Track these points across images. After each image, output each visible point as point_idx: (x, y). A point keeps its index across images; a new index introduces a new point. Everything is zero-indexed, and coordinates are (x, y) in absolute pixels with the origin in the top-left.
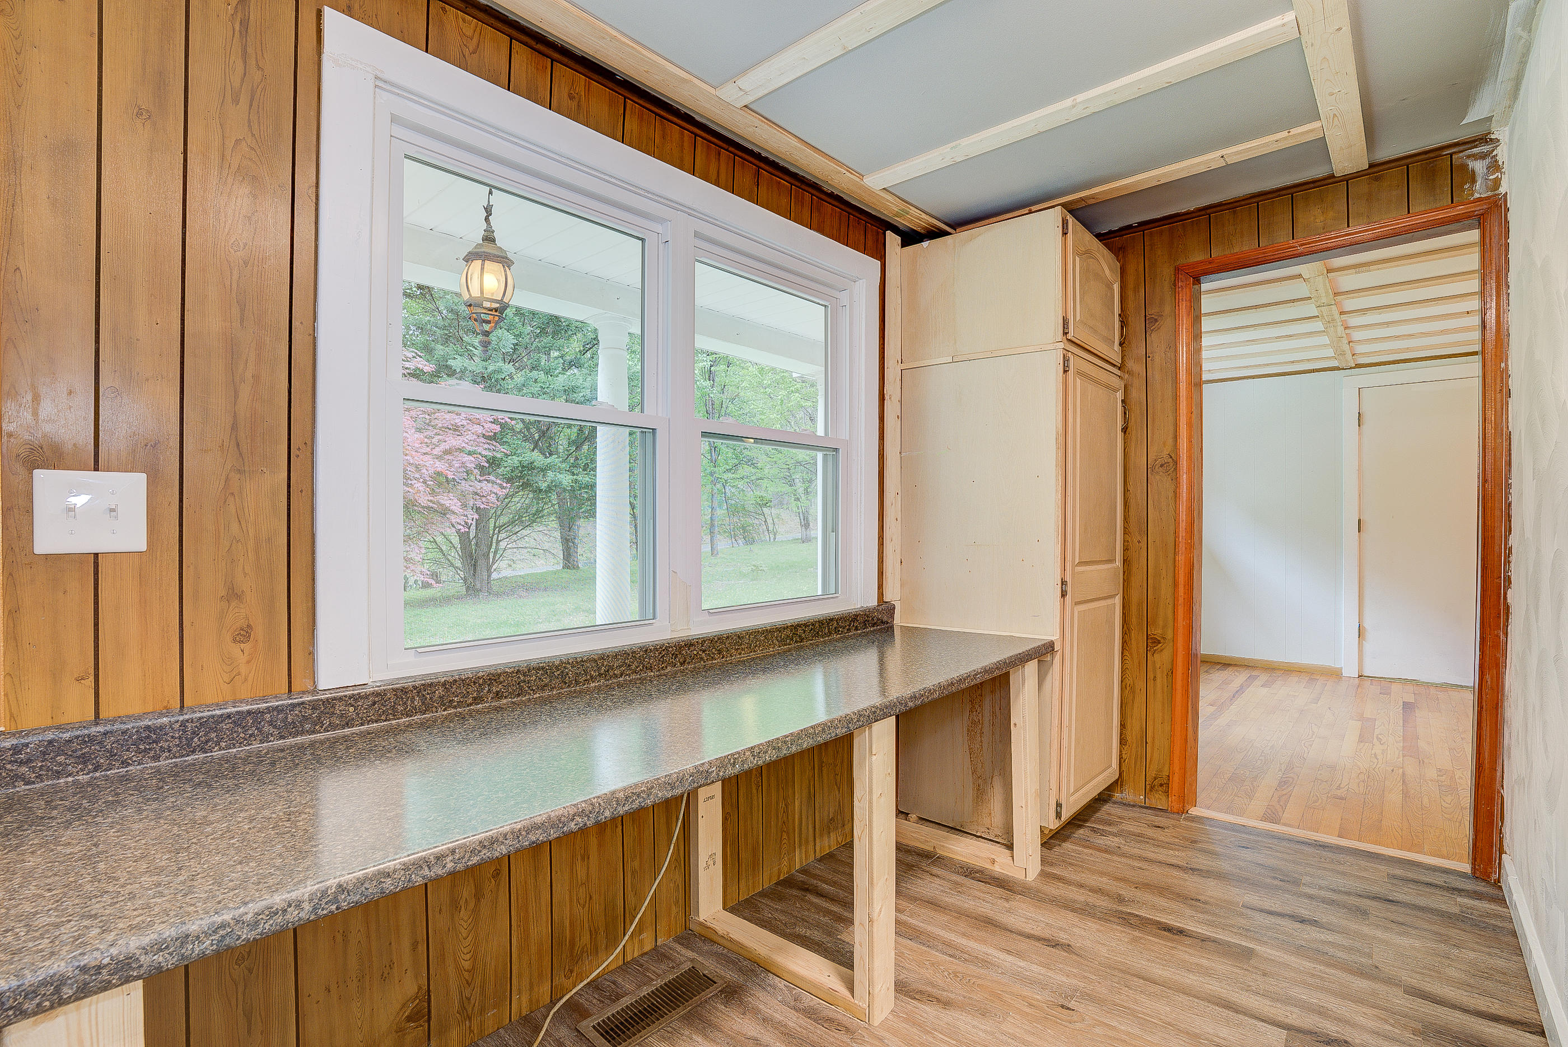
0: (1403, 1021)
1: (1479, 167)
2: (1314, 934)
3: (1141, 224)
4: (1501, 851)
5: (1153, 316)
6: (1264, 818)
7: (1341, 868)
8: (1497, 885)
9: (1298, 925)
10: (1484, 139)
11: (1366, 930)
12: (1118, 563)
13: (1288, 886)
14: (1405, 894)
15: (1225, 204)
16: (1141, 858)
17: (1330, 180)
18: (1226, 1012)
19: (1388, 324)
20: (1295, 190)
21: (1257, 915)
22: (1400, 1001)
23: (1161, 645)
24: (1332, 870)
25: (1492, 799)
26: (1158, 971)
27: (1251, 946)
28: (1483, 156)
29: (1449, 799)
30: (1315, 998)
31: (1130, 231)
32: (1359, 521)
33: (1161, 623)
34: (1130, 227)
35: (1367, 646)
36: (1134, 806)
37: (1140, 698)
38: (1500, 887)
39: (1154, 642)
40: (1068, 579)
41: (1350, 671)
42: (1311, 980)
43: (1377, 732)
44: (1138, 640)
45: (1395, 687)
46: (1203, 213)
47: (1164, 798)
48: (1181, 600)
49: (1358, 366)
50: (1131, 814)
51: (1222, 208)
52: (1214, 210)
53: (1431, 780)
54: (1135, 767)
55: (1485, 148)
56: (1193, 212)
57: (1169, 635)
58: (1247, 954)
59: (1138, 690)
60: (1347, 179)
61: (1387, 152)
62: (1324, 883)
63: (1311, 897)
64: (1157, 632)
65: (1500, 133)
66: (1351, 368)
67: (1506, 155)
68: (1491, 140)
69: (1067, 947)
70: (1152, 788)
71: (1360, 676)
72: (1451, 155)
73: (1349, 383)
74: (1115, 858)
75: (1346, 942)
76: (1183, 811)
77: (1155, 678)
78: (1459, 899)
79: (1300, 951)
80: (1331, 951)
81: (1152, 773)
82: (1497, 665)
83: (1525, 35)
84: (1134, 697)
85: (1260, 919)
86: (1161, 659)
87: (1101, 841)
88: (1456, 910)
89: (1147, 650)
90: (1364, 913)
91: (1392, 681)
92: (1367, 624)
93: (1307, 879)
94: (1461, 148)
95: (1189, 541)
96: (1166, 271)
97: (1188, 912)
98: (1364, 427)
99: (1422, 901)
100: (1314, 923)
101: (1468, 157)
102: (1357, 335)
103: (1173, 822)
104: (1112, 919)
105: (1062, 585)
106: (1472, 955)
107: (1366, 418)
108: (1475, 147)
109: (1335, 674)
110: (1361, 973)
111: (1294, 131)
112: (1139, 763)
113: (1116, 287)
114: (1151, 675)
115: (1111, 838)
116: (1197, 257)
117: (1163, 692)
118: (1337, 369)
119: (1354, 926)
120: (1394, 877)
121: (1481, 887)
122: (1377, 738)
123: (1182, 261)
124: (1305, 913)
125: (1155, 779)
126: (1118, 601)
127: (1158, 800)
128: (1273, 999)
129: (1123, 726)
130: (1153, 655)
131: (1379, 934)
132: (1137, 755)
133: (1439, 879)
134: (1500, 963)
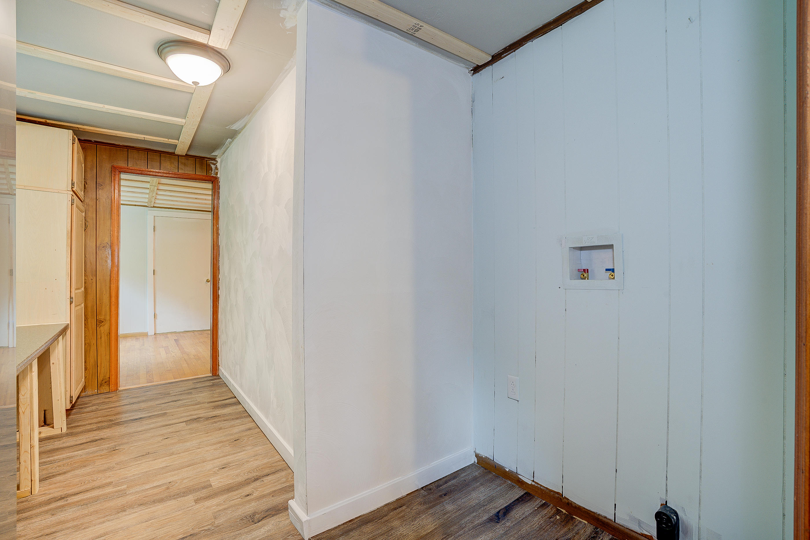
0: (209, 408)
1: (213, 167)
2: (180, 402)
3: (96, 142)
4: (219, 366)
5: (100, 183)
6: (148, 383)
7: (180, 386)
8: (218, 376)
9: (175, 402)
10: (214, 159)
11: (193, 396)
12: (83, 289)
13: (167, 395)
14: (198, 385)
15: (136, 148)
16: (109, 408)
17: (173, 154)
18: (167, 427)
19: (171, 196)
20: (162, 153)
21: (162, 405)
22: (207, 405)
23: (103, 323)
24: (178, 387)
25: (216, 351)
26: (140, 429)
27: (165, 412)
28: (214, 164)
29: (199, 361)
30: (188, 414)
31: (90, 143)
32: (154, 270)
33: (103, 314)
34: (91, 141)
35: (158, 321)
36: (93, 395)
37: (94, 348)
38: (219, 376)
39: (100, 322)
40: (73, 295)
41: (151, 333)
42: (185, 411)
43: (170, 350)
44: (92, 322)
45: (169, 335)
46: (126, 148)
47: (107, 388)
48: (113, 303)
49: (154, 207)
50: (93, 398)
51: (134, 149)
52: (130, 148)
53: (193, 358)
54: (92, 378)
55: (215, 162)
56: (121, 146)
57: (108, 318)
58: (165, 413)
59: (93, 344)
60: (178, 156)
61: (191, 153)
62: (177, 391)
63: (175, 395)
64: (102, 317)
65: (219, 160)
66: (151, 207)
67: (219, 166)
68: (216, 160)
69: (102, 439)
70: (101, 385)
71: (155, 334)
72: (207, 160)
73: (151, 213)
74: (98, 412)
75: (190, 400)
76: (117, 389)
77: (101, 338)
78: (211, 382)
79: (179, 407)
80: (187, 404)
81: (100, 379)
82: (217, 312)
83: (229, 145)
84: (90, 348)
85: (163, 405)
86: (104, 329)
87: (87, 410)
88: (212, 384)
89: (97, 326)
90: (191, 393)
91: (167, 333)
92: (157, 312)
93: (171, 392)
94: (209, 160)
95: (117, 279)
96: (107, 166)
97: (139, 413)
98: (156, 232)
99: (203, 385)
100: (178, 400)
101: (211, 163)
102: (158, 197)
103: (115, 394)
104: (113, 426)
105: (70, 299)
106: (218, 391)
107: (156, 229)
108: (212, 161)
109: (145, 335)
110: (196, 404)
111: (170, 140)
112: (94, 376)
113: (83, 165)
114: (99, 337)
115: (90, 407)
116: (122, 164)
117: (105, 343)
118: (146, 206)
119: (190, 397)
120: (194, 383)
121: (215, 377)
122: (171, 351)
123: (115, 164)
124: (175, 399)
125: (103, 380)
126: (83, 305)
127: (105, 389)
128: (178, 419)
129: (85, 362)
130: (100, 328)
131: (196, 396)
132: (93, 372)
133: (206, 379)
134: (224, 390)
